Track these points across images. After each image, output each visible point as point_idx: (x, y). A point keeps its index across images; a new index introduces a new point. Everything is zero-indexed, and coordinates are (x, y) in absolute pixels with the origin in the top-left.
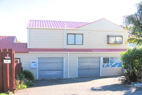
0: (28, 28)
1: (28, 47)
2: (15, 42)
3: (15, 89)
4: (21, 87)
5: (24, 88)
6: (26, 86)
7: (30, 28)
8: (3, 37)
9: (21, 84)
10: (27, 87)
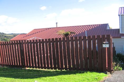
0: (119, 15)
1: (121, 33)
2: (108, 28)
3: (112, 70)
4: (117, 68)
5: (120, 70)
6: (121, 68)
7: (121, 15)
8: (97, 25)
9: (117, 66)
10: (123, 70)
